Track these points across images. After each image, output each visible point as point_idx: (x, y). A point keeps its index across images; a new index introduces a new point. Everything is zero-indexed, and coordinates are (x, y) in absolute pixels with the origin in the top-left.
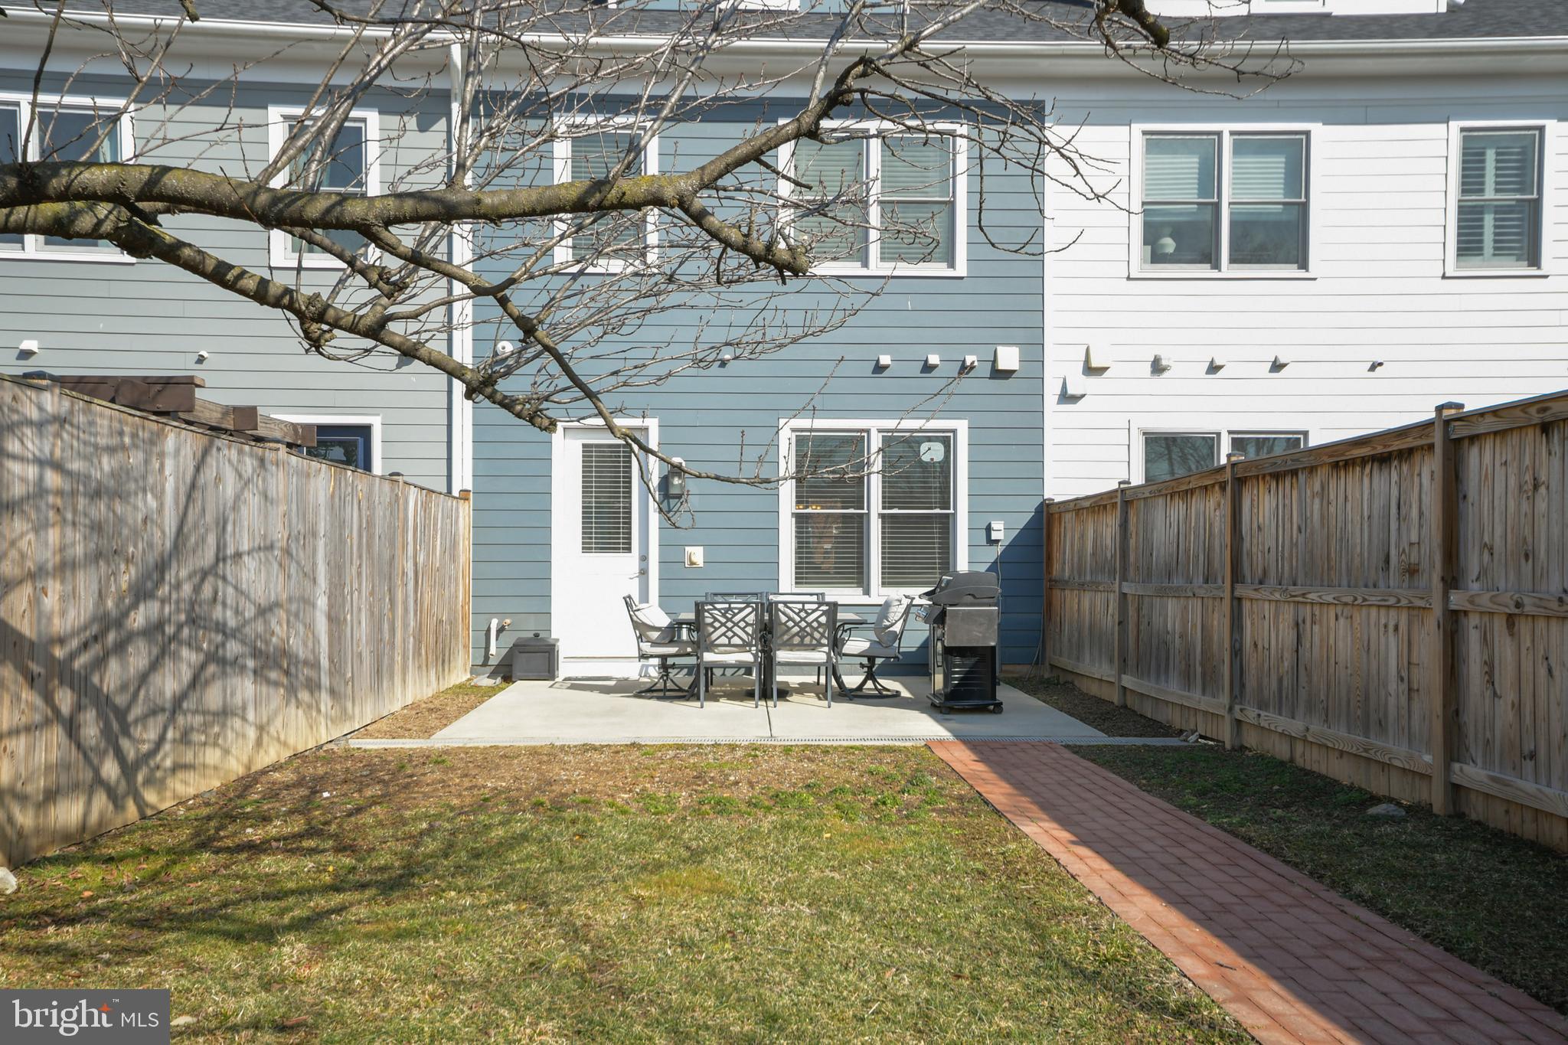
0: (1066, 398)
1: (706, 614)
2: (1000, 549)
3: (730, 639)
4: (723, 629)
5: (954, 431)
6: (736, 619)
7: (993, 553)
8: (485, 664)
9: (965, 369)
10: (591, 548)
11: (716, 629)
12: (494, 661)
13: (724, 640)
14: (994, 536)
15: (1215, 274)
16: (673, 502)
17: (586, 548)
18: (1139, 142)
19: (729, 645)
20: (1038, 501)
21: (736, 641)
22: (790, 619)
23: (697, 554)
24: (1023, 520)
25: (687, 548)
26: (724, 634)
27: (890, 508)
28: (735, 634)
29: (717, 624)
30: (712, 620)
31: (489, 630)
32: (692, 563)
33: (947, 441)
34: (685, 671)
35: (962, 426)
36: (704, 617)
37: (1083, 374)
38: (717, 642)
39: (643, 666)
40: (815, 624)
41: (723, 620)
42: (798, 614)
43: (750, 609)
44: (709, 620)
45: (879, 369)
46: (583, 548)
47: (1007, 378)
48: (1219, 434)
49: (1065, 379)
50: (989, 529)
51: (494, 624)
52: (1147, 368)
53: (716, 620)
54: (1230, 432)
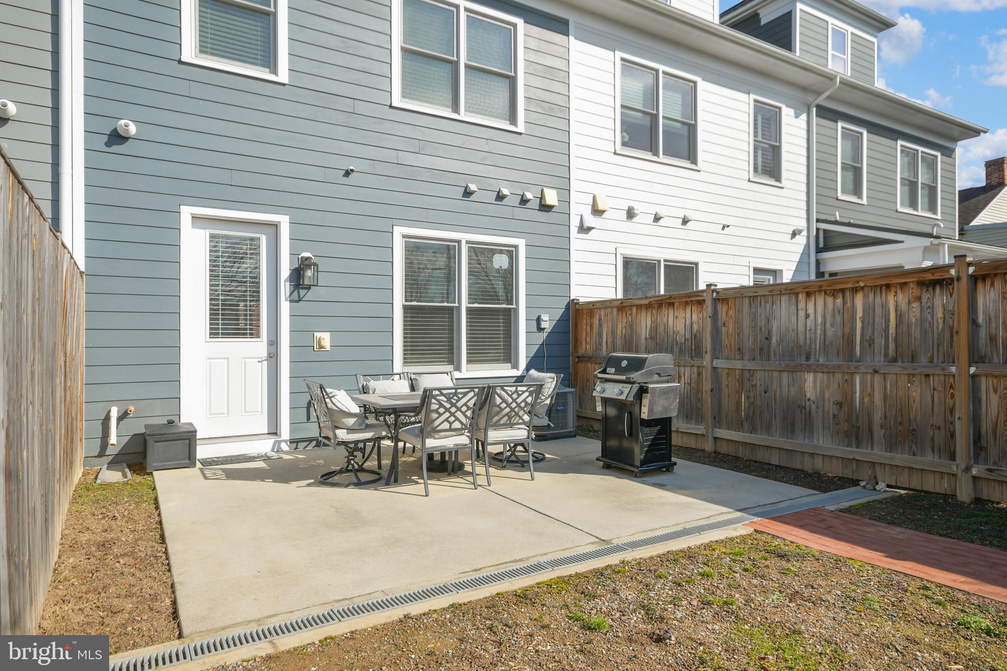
0: (584, 229)
1: (434, 401)
2: (545, 335)
3: (451, 424)
4: (447, 414)
5: (516, 247)
6: (459, 404)
7: (541, 338)
8: (101, 454)
9: (524, 201)
10: (218, 334)
11: (440, 415)
12: (111, 451)
13: (446, 426)
14: (543, 325)
15: (655, 158)
16: (302, 292)
17: (214, 333)
18: (619, 63)
19: (450, 430)
20: (567, 301)
21: (457, 425)
22: (504, 401)
23: (326, 339)
24: (558, 313)
25: (316, 334)
26: (447, 420)
27: (473, 303)
28: (457, 419)
29: (442, 410)
30: (437, 406)
31: (107, 418)
32: (321, 347)
33: (511, 253)
34: (314, 443)
35: (521, 243)
36: (431, 403)
37: (592, 214)
38: (439, 428)
39: (275, 442)
40: (523, 405)
41: (448, 406)
42: (510, 396)
43: (472, 394)
44: (434, 407)
45: (468, 193)
46: (211, 334)
47: (549, 211)
48: (659, 261)
49: (582, 216)
50: (539, 320)
51: (114, 413)
52: (624, 215)
53: (441, 405)
54: (665, 261)
